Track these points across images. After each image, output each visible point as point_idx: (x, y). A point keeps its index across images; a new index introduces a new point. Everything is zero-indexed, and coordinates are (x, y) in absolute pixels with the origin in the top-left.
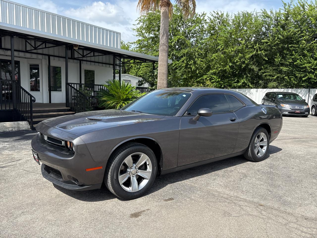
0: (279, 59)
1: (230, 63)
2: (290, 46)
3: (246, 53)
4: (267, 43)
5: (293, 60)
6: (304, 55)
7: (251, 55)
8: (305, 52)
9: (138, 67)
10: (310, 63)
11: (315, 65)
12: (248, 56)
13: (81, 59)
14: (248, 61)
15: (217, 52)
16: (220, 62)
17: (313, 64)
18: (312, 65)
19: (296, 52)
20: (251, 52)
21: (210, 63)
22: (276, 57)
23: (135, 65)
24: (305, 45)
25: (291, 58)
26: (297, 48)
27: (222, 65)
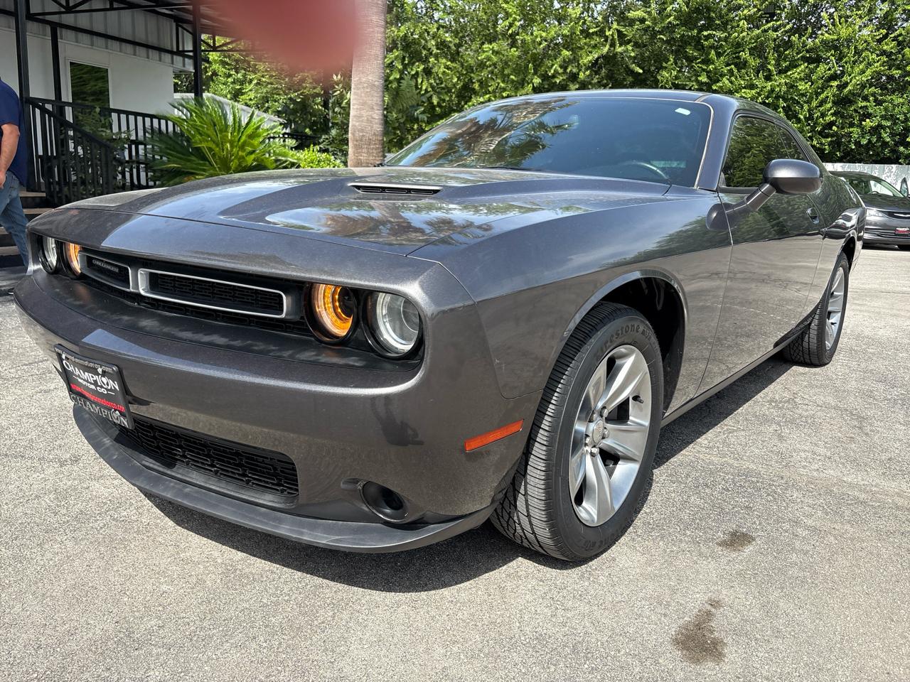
0: (674, 73)
1: (536, 77)
2: (705, 33)
3: (581, 48)
4: (642, 21)
5: (708, 77)
6: (742, 65)
7: (596, 56)
8: (745, 55)
9: (240, 76)
10: (752, 87)
11: (766, 94)
12: (587, 59)
14: (588, 73)
15: (492, 39)
16: (506, 72)
17: (761, 91)
18: (759, 94)
19: (719, 55)
20: (596, 45)
21: (472, 75)
22: (664, 65)
23: (226, 68)
24: (745, 34)
25: (704, 70)
26: (722, 41)
27: (513, 81)
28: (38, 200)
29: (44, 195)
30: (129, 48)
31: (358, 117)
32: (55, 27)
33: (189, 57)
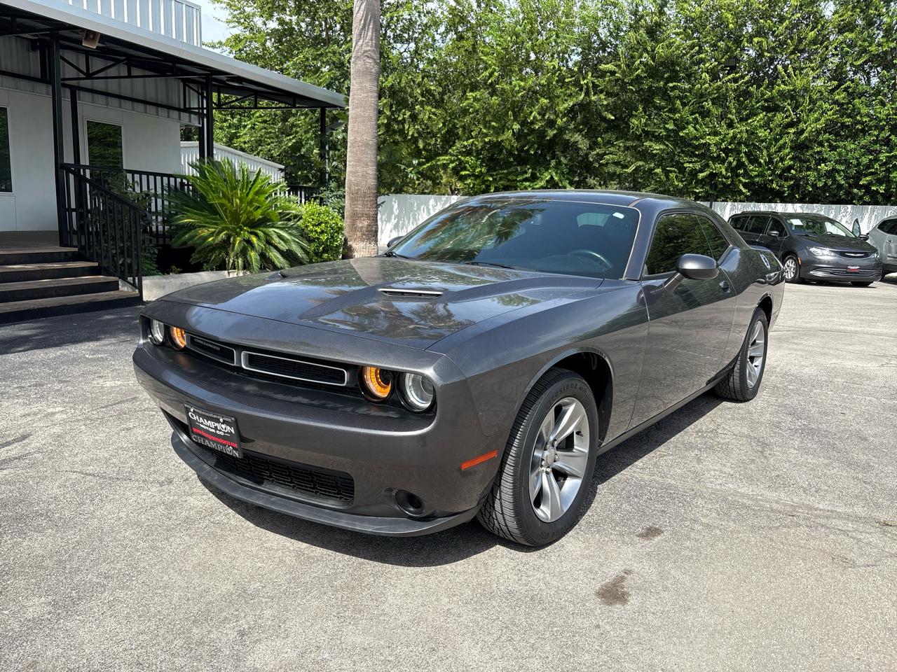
0: (643, 121)
1: (515, 123)
2: (671, 85)
3: (558, 97)
4: (613, 73)
5: (675, 125)
6: (705, 114)
7: (571, 104)
8: (708, 105)
9: (235, 121)
10: (716, 133)
11: (729, 140)
12: (563, 107)
13: (74, 83)
14: (565, 120)
15: (474, 87)
16: (487, 119)
17: (725, 137)
18: (723, 140)
19: (684, 105)
20: (571, 94)
21: (456, 121)
22: (634, 113)
23: (222, 114)
24: (707, 85)
25: (671, 118)
26: (687, 92)
27: (494, 128)
28: (70, 255)
29: (76, 249)
30: (140, 107)
31: (354, 173)
32: (74, 91)
33: (195, 113)
